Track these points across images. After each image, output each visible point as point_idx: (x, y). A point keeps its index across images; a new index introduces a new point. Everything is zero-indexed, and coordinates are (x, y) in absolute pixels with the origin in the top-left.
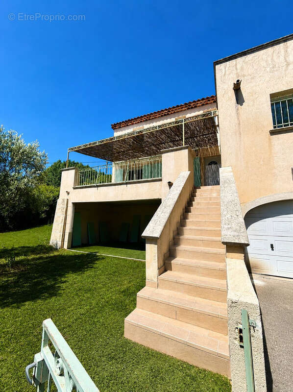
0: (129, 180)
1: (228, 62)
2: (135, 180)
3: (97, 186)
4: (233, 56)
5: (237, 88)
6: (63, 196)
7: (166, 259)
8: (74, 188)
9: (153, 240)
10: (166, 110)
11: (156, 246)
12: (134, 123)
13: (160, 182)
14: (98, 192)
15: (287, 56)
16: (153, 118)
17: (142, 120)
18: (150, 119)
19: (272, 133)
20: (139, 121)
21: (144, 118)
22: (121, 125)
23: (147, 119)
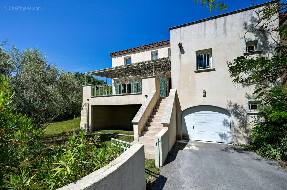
0: (124, 93)
1: (176, 29)
2: (127, 94)
3: (106, 96)
4: (179, 26)
5: (180, 46)
6: (84, 101)
7: (142, 131)
8: (92, 97)
9: (136, 124)
10: (145, 46)
11: (138, 125)
12: (125, 53)
13: (141, 95)
14: (106, 100)
15: (205, 30)
16: (137, 51)
17: (130, 52)
18: (135, 51)
19: (196, 72)
20: (128, 52)
21: (131, 50)
22: (116, 54)
23: (133, 51)
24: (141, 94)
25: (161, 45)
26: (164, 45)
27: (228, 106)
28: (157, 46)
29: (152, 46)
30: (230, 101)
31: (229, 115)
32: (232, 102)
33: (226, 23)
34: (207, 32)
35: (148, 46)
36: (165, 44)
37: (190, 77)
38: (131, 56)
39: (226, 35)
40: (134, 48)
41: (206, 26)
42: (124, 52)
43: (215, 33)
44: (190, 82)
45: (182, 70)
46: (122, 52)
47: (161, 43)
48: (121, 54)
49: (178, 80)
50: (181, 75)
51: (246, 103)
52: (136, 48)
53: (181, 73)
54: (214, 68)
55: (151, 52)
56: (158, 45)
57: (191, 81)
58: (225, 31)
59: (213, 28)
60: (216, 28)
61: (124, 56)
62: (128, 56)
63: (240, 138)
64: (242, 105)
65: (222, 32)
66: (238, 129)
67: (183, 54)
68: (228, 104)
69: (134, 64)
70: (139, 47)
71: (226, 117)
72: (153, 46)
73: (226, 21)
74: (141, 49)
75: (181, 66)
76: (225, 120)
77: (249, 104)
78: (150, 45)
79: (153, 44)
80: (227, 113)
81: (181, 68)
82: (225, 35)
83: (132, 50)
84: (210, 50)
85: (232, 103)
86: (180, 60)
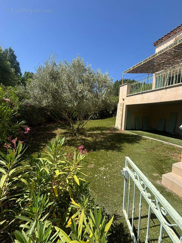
0: (169, 85)
3: (142, 93)
6: (121, 101)
8: (127, 96)
14: (142, 97)
22: (163, 40)
48: (171, 35)
61: (175, 38)
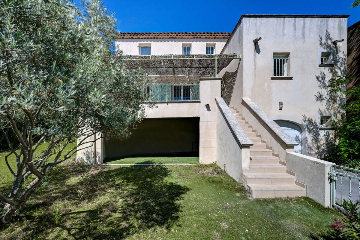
1: (251, 18)
11: (249, 149)
12: (140, 37)
13: (199, 104)
15: (283, 30)
16: (160, 38)
17: (149, 37)
18: (157, 38)
19: (272, 79)
20: (146, 37)
21: (151, 35)
22: (125, 36)
23: (155, 37)
24: (200, 102)
25: (197, 38)
26: (200, 38)
27: (303, 122)
28: (191, 37)
29: (184, 36)
30: (305, 115)
31: (300, 131)
32: (306, 116)
33: (305, 27)
34: (286, 32)
35: (179, 35)
36: (202, 37)
37: (266, 84)
38: (150, 44)
39: (305, 40)
40: (157, 34)
41: (285, 24)
42: (139, 35)
43: (294, 35)
44: (265, 90)
45: (256, 74)
46: (135, 35)
47: (197, 35)
48: (134, 37)
49: (251, 87)
50: (255, 81)
51: (319, 118)
52: (161, 34)
53: (255, 78)
54: (291, 76)
55: (183, 44)
56: (193, 37)
57: (267, 90)
58: (303, 35)
59: (292, 29)
60: (295, 29)
61: (139, 42)
62: (145, 42)
63: (312, 155)
64: (315, 120)
65: (301, 36)
66: (311, 146)
67: (259, 53)
68: (303, 119)
69: (155, 57)
70: (165, 33)
71: (297, 133)
72: (187, 37)
73: (304, 24)
74: (168, 37)
75: (255, 69)
76: (296, 136)
77: (321, 119)
78: (182, 33)
79: (186, 33)
80: (299, 128)
81: (255, 72)
82: (303, 40)
83: (154, 35)
84: (287, 55)
85: (306, 118)
86: (255, 61)
